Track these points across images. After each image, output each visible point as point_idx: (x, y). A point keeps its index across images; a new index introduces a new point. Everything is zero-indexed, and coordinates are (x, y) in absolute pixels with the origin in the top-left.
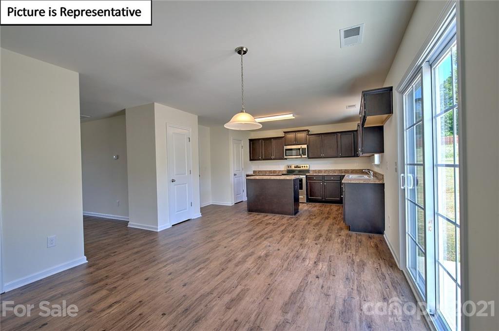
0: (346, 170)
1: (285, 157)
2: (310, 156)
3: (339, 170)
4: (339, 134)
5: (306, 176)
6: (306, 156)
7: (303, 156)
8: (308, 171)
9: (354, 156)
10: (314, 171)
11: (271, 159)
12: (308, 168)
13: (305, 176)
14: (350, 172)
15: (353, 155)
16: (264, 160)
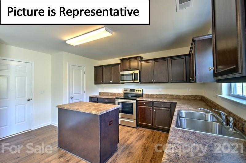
0: (177, 95)
1: (120, 82)
2: (142, 81)
3: (171, 95)
4: (170, 60)
5: (137, 101)
6: (138, 81)
7: (135, 81)
8: (141, 95)
9: (186, 82)
10: (147, 95)
11: (110, 83)
12: (141, 92)
13: (135, 101)
14: (181, 98)
15: (185, 80)
16: (105, 84)
